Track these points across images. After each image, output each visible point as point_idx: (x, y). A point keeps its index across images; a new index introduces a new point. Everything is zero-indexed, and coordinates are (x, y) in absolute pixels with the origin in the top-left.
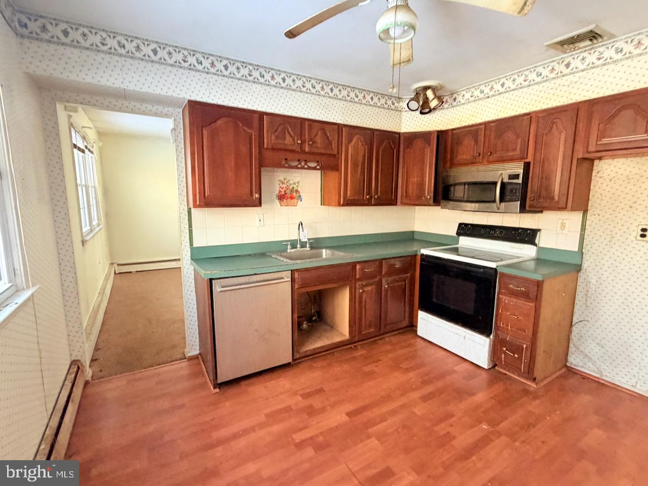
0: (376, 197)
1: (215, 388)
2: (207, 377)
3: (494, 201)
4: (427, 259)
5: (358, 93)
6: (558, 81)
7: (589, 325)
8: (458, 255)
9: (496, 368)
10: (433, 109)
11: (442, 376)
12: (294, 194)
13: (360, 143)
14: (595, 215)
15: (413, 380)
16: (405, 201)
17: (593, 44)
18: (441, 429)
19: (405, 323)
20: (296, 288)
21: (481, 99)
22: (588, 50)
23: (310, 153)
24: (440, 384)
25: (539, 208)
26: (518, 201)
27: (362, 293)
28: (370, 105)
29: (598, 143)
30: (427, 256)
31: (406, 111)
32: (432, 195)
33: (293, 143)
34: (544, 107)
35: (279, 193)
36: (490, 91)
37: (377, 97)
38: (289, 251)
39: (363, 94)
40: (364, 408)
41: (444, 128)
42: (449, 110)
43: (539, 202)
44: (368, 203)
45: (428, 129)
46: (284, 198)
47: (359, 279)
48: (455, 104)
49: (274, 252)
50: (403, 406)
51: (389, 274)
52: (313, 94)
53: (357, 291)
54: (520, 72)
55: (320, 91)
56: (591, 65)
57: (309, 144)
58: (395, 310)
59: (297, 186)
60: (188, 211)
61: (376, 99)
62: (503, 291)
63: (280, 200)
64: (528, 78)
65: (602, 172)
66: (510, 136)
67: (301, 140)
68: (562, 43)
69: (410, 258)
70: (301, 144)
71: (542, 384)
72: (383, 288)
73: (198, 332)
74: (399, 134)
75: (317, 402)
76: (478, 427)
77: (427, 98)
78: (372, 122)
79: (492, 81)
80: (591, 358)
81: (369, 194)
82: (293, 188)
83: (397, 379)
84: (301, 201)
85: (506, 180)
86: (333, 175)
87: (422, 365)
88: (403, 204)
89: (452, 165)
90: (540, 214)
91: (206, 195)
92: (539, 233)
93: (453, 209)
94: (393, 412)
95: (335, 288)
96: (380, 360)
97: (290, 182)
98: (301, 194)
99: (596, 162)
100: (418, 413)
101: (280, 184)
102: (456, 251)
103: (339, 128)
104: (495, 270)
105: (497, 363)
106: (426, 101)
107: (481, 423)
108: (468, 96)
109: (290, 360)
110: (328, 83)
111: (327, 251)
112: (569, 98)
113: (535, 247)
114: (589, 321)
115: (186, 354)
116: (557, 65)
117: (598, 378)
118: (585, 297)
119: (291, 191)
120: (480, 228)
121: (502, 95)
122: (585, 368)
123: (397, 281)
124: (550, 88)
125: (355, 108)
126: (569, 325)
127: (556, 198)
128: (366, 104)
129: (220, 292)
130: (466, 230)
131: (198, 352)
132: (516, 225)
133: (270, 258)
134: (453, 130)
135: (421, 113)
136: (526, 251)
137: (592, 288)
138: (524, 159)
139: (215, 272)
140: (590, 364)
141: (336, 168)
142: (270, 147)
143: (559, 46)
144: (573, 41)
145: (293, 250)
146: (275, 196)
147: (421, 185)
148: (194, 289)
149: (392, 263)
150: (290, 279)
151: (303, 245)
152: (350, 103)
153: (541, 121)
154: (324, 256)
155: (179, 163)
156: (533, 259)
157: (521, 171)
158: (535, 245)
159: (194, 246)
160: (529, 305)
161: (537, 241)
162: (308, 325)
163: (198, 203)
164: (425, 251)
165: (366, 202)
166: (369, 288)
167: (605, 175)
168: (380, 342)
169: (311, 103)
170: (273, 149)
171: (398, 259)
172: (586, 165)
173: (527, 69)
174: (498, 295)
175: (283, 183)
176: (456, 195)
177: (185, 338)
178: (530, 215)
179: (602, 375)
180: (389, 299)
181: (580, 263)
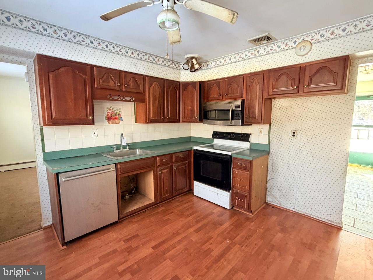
0: (168, 118)
1: (63, 246)
2: (57, 239)
3: (229, 120)
4: (197, 152)
5: (154, 58)
6: (255, 59)
7: (274, 180)
8: (213, 149)
9: (234, 208)
10: (197, 69)
11: (206, 216)
12: (118, 116)
13: (157, 87)
14: (274, 126)
15: (191, 221)
16: (184, 120)
17: (268, 42)
18: (205, 247)
19: (187, 189)
20: (119, 174)
21: (220, 66)
22: (267, 45)
23: (126, 91)
24: (205, 221)
25: (250, 123)
26: (240, 119)
27: (161, 174)
28: (162, 65)
29: (273, 91)
30: (197, 150)
31: (183, 70)
32: (198, 116)
33: (114, 85)
34: (249, 72)
35: (107, 116)
36: (225, 62)
37: (166, 61)
38: (115, 151)
39: (157, 58)
40: (163, 242)
41: (203, 80)
42: (205, 71)
43: (249, 120)
44: (163, 121)
45: (195, 80)
46: (110, 119)
47: (159, 166)
48: (208, 67)
49: (104, 153)
50: (186, 237)
51: (176, 161)
52: (126, 56)
53: (158, 173)
54: (237, 53)
55: (131, 55)
56: (268, 53)
57: (125, 86)
58: (181, 182)
59: (119, 111)
60: (40, 128)
61: (165, 62)
62: (235, 167)
63: (108, 120)
64: (241, 57)
65: (276, 105)
66: (235, 86)
67: (120, 83)
68: (255, 40)
69: (188, 152)
70: (120, 85)
71: (255, 213)
72: (173, 170)
73: (51, 209)
74: (179, 82)
75: (134, 244)
76: (225, 242)
77: (193, 64)
78: (163, 75)
79: (225, 57)
80: (276, 197)
81: (163, 116)
82: (117, 113)
83: (182, 222)
84: (122, 120)
85: (234, 109)
86: (141, 105)
87: (196, 212)
88: (183, 121)
89: (208, 100)
90: (251, 126)
91: (53, 117)
92: (250, 136)
93: (209, 124)
94: (179, 242)
95: (145, 172)
96: (173, 212)
97: (114, 109)
98: (122, 116)
99: (273, 100)
100: (194, 240)
101: (107, 110)
102: (212, 147)
103: (144, 77)
104: (231, 156)
105: (234, 205)
106: (193, 65)
107: (226, 239)
108: (214, 64)
109: (117, 219)
110: (136, 50)
111: (140, 150)
112: (260, 68)
113: (249, 143)
114: (274, 179)
115: (42, 225)
116: (254, 51)
117: (279, 207)
118: (272, 167)
119: (115, 114)
120: (224, 134)
121: (230, 65)
122: (274, 202)
123: (181, 165)
124: (251, 62)
125: (153, 66)
126: (266, 181)
127: (257, 118)
128: (159, 65)
129: (65, 181)
130: (217, 135)
131: (51, 223)
132: (240, 132)
133: (102, 157)
134: (208, 81)
135: (191, 71)
136: (245, 145)
137: (274, 162)
138: (242, 98)
139: (60, 168)
140: (275, 200)
141: (143, 101)
142: (99, 87)
143: (254, 42)
144: (259, 40)
145: (117, 151)
146: (105, 118)
147: (192, 111)
148: (47, 180)
149: (178, 155)
150: (115, 169)
151: (124, 147)
152: (150, 63)
153: (248, 78)
154: (138, 154)
155: (32, 96)
156: (249, 149)
157: (240, 104)
158: (249, 142)
159: (46, 151)
160: (247, 173)
161: (250, 140)
162: (129, 196)
163: (47, 123)
164: (196, 148)
165: (162, 121)
166: (165, 171)
167: (277, 107)
168: (173, 201)
169: (126, 62)
170: (101, 88)
171: (182, 153)
172: (269, 101)
173: (241, 52)
174: (233, 169)
175: (110, 110)
176: (211, 117)
177: (41, 215)
178: (246, 127)
179: (281, 205)
180: (177, 175)
181: (269, 150)
